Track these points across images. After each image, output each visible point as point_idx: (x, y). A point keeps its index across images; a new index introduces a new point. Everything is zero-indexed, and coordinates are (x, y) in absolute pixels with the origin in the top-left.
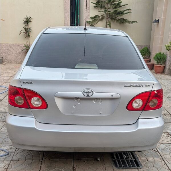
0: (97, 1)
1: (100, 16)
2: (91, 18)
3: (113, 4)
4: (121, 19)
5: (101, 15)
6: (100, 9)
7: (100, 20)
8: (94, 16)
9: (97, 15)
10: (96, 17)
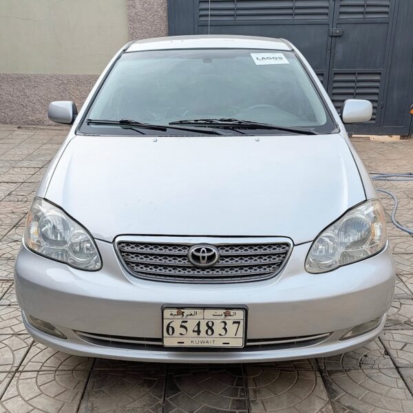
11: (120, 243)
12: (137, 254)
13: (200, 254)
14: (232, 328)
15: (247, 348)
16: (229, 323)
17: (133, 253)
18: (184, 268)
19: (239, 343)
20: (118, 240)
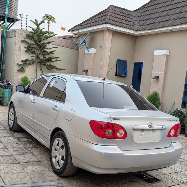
0: (28, 46)
1: (30, 60)
2: (22, 61)
3: (43, 50)
4: (50, 65)
5: (32, 60)
6: (30, 53)
7: (30, 64)
8: (25, 59)
9: (28, 59)
10: (27, 60)
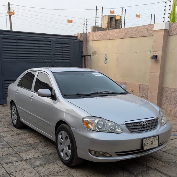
11: (126, 124)
12: (131, 126)
13: (144, 124)
14: (156, 141)
15: (159, 146)
16: (155, 140)
17: (129, 126)
18: (141, 128)
19: (157, 145)
20: (125, 123)
